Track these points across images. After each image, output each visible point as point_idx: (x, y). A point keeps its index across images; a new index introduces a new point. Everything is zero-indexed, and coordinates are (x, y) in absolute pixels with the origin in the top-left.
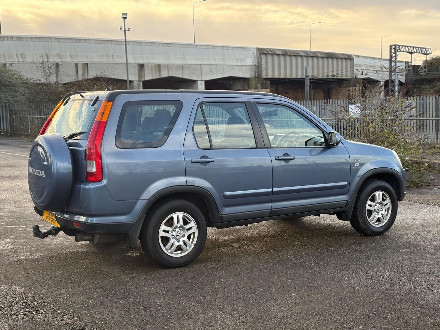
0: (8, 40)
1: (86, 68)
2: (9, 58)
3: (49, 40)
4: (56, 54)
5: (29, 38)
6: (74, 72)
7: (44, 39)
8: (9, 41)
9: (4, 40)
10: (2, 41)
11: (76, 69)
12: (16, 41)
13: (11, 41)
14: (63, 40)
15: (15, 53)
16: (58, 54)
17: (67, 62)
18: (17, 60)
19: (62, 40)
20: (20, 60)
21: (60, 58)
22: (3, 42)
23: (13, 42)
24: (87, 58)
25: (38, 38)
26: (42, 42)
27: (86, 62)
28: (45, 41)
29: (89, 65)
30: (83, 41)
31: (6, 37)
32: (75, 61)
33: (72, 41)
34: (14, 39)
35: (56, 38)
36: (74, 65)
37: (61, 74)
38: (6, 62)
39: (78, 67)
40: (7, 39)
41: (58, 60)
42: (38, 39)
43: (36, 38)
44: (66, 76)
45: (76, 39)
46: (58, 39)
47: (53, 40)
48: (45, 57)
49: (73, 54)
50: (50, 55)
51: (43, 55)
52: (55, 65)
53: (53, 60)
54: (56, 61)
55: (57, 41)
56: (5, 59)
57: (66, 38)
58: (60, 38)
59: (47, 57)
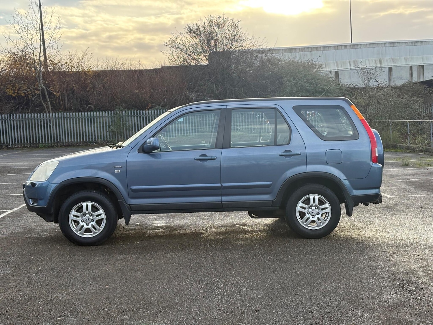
0: (341, 49)
1: (422, 70)
2: (342, 66)
3: (383, 45)
5: (362, 45)
6: (408, 75)
7: (378, 45)
9: (337, 49)
10: (336, 50)
11: (411, 72)
12: (349, 49)
13: (344, 49)
14: (398, 45)
15: (348, 60)
16: (392, 58)
17: (401, 66)
18: (349, 67)
19: (396, 45)
20: (352, 67)
21: (393, 62)
22: (337, 50)
23: (347, 50)
24: (423, 60)
25: (372, 44)
26: (376, 48)
27: (422, 65)
28: (379, 47)
29: (425, 67)
30: (419, 44)
31: (340, 46)
32: (410, 64)
33: (408, 44)
34: (348, 47)
35: (390, 43)
36: (408, 68)
37: (394, 78)
38: (339, 69)
39: (413, 69)
41: (391, 64)
42: (371, 45)
43: (369, 44)
44: (399, 79)
45: (412, 42)
46: (393, 44)
47: (387, 45)
48: (378, 62)
49: (408, 57)
50: (383, 60)
51: (376, 60)
52: (387, 69)
53: (386, 64)
54: (389, 65)
55: (391, 46)
56: (338, 67)
57: (401, 42)
58: (395, 43)
59: (381, 62)
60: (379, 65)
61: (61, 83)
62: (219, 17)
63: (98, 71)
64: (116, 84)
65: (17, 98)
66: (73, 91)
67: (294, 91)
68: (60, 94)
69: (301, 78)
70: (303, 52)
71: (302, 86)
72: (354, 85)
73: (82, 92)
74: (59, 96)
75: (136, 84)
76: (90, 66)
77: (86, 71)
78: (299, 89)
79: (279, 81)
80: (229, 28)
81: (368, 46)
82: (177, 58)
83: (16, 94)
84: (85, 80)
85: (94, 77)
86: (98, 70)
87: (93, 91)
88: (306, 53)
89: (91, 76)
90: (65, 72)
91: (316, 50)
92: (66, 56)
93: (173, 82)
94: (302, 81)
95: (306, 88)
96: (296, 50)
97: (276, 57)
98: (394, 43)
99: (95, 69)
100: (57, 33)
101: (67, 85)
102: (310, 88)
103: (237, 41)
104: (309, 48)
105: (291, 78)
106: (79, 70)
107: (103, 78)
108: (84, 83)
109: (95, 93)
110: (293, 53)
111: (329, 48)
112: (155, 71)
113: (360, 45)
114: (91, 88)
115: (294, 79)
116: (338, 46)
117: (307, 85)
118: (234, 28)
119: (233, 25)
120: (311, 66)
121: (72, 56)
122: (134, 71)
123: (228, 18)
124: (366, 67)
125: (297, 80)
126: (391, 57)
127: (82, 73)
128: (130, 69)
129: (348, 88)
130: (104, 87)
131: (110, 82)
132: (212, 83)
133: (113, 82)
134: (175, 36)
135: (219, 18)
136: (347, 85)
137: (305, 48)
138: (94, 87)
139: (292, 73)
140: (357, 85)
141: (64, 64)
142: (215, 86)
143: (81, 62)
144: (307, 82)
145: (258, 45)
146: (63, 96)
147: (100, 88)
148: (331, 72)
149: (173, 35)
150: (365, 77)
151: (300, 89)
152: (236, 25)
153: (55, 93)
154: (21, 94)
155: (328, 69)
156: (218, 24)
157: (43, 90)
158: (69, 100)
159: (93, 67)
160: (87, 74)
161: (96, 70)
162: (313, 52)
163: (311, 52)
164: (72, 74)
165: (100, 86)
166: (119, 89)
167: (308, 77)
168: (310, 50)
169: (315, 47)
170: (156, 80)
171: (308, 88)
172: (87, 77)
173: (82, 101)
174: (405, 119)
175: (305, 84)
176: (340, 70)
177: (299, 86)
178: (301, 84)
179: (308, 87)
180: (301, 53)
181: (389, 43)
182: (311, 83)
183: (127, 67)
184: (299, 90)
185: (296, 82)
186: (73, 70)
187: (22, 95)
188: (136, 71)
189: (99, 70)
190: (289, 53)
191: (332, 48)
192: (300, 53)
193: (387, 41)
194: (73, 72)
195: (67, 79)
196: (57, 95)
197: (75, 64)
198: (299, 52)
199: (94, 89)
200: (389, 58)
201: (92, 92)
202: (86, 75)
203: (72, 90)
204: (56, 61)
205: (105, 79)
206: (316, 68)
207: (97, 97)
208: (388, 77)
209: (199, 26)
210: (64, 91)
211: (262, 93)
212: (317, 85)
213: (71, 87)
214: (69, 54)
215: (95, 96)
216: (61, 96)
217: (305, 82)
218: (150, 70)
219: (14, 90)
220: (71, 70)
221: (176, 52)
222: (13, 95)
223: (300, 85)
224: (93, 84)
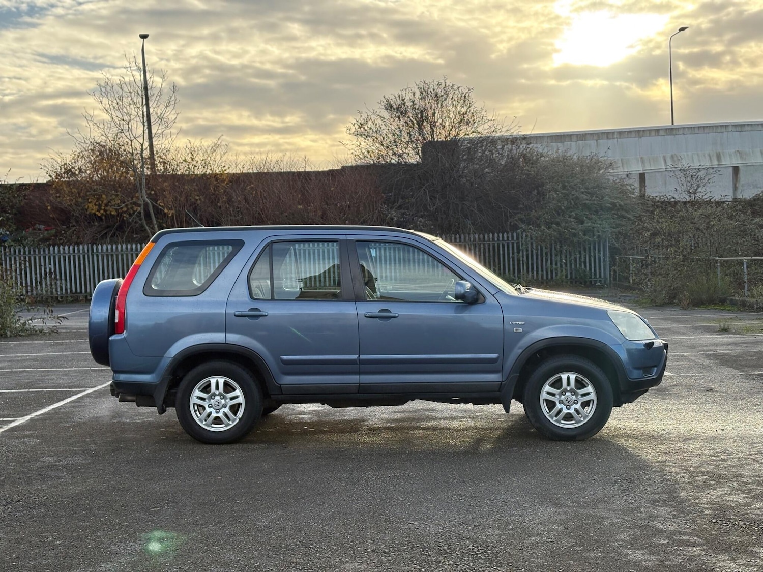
0: (650, 136)
2: (650, 165)
3: (723, 130)
4: (735, 152)
5: (687, 129)
7: (715, 129)
8: (653, 136)
9: (643, 136)
10: (641, 137)
12: (664, 136)
13: (655, 136)
14: (749, 128)
15: (661, 155)
16: (738, 151)
17: (754, 164)
18: (664, 167)
19: (747, 128)
20: (670, 166)
21: (741, 157)
22: (643, 138)
23: (660, 137)
25: (704, 127)
26: (711, 134)
28: (716, 132)
31: (648, 130)
34: (661, 133)
37: (743, 186)
40: (648, 134)
41: (736, 162)
42: (702, 128)
43: (699, 127)
44: (752, 187)
46: (740, 127)
47: (730, 129)
48: (715, 158)
50: (723, 155)
51: (711, 155)
52: (731, 170)
53: (730, 161)
54: (734, 163)
55: (737, 130)
56: (643, 167)
57: (755, 124)
58: (744, 125)
59: (719, 157)
60: (715, 163)
61: (176, 195)
62: (437, 83)
63: (237, 174)
64: (265, 195)
65: (104, 218)
66: (196, 207)
67: (563, 208)
68: (174, 212)
69: (575, 185)
70: (583, 140)
71: (577, 198)
72: (669, 197)
73: (209, 209)
74: (173, 215)
75: (299, 196)
76: (225, 166)
77: (217, 174)
78: (571, 204)
79: (538, 190)
80: (454, 103)
81: (696, 130)
82: (366, 153)
83: (102, 212)
84: (215, 188)
85: (231, 184)
86: (237, 172)
87: (228, 206)
88: (588, 142)
89: (226, 182)
90: (183, 175)
91: (606, 138)
92: (185, 149)
93: (360, 193)
94: (576, 191)
95: (584, 202)
96: (571, 138)
97: (536, 150)
98: (742, 125)
99: (232, 171)
100: (170, 112)
101: (186, 197)
102: (591, 202)
103: (468, 123)
104: (594, 135)
105: (558, 185)
106: (206, 171)
107: (246, 185)
108: (214, 194)
109: (231, 209)
110: (565, 143)
111: (629, 134)
112: (331, 173)
113: (682, 130)
114: (225, 202)
115: (564, 187)
116: (644, 131)
117: (585, 197)
118: (462, 101)
119: (461, 96)
120: (594, 165)
121: (194, 149)
122: (296, 174)
123: (453, 85)
124: (689, 167)
125: (568, 189)
126: (738, 149)
127: (210, 177)
128: (289, 171)
129: (658, 201)
130: (246, 200)
131: (256, 192)
132: (425, 193)
133: (261, 192)
134: (364, 116)
135: (439, 85)
136: (657, 196)
137: (586, 134)
138: (230, 201)
139: (561, 177)
140: (674, 198)
141: (182, 163)
142: (430, 198)
143: (209, 158)
144: (586, 192)
145: (505, 129)
146: (179, 214)
147: (239, 201)
148: (628, 175)
149: (362, 115)
150: (689, 184)
151: (573, 204)
152: (465, 97)
153: (166, 211)
154: (111, 212)
155: (626, 170)
156: (436, 96)
157: (146, 205)
158: (188, 222)
159: (229, 168)
160: (219, 179)
161: (235, 172)
162: (601, 141)
163: (597, 140)
164: (194, 178)
165: (239, 199)
166: (271, 204)
167: (587, 183)
168: (595, 138)
169: (605, 133)
170: (332, 189)
171: (587, 202)
172: (218, 184)
173: (210, 223)
174: (740, 256)
175: (583, 195)
176: (647, 171)
177: (572, 199)
178: (575, 196)
179: (587, 200)
180: (581, 142)
181: (734, 125)
182: (592, 194)
183: (284, 168)
184: (572, 206)
185: (567, 192)
186: (196, 173)
187: (113, 213)
188: (299, 173)
189: (239, 172)
190: (559, 144)
191: (633, 133)
192: (578, 142)
193: (729, 122)
194: (197, 175)
195: (186, 187)
196: (170, 214)
197: (200, 162)
198: (576, 142)
199: (229, 204)
200: (734, 150)
201: (226, 208)
202: (217, 181)
203: (194, 206)
204: (169, 157)
205: (248, 187)
206: (603, 168)
207: (235, 216)
208: (732, 183)
209: (403, 100)
210: (180, 207)
211: (509, 211)
212: (603, 197)
213: (193, 200)
214: (189, 146)
215: (231, 215)
216: (176, 216)
217: (583, 193)
218: (323, 172)
219: (100, 206)
220: (194, 172)
221: (365, 142)
222: (97, 213)
223: (573, 197)
224: (228, 196)
